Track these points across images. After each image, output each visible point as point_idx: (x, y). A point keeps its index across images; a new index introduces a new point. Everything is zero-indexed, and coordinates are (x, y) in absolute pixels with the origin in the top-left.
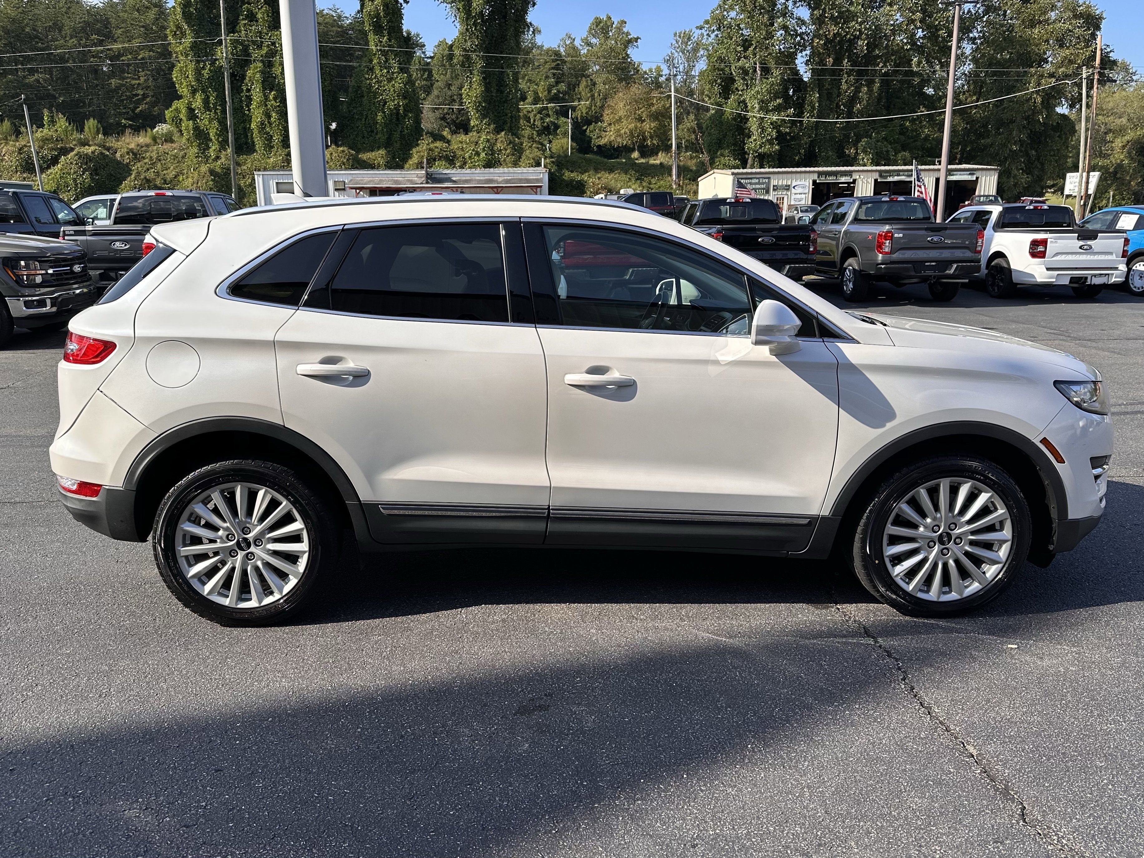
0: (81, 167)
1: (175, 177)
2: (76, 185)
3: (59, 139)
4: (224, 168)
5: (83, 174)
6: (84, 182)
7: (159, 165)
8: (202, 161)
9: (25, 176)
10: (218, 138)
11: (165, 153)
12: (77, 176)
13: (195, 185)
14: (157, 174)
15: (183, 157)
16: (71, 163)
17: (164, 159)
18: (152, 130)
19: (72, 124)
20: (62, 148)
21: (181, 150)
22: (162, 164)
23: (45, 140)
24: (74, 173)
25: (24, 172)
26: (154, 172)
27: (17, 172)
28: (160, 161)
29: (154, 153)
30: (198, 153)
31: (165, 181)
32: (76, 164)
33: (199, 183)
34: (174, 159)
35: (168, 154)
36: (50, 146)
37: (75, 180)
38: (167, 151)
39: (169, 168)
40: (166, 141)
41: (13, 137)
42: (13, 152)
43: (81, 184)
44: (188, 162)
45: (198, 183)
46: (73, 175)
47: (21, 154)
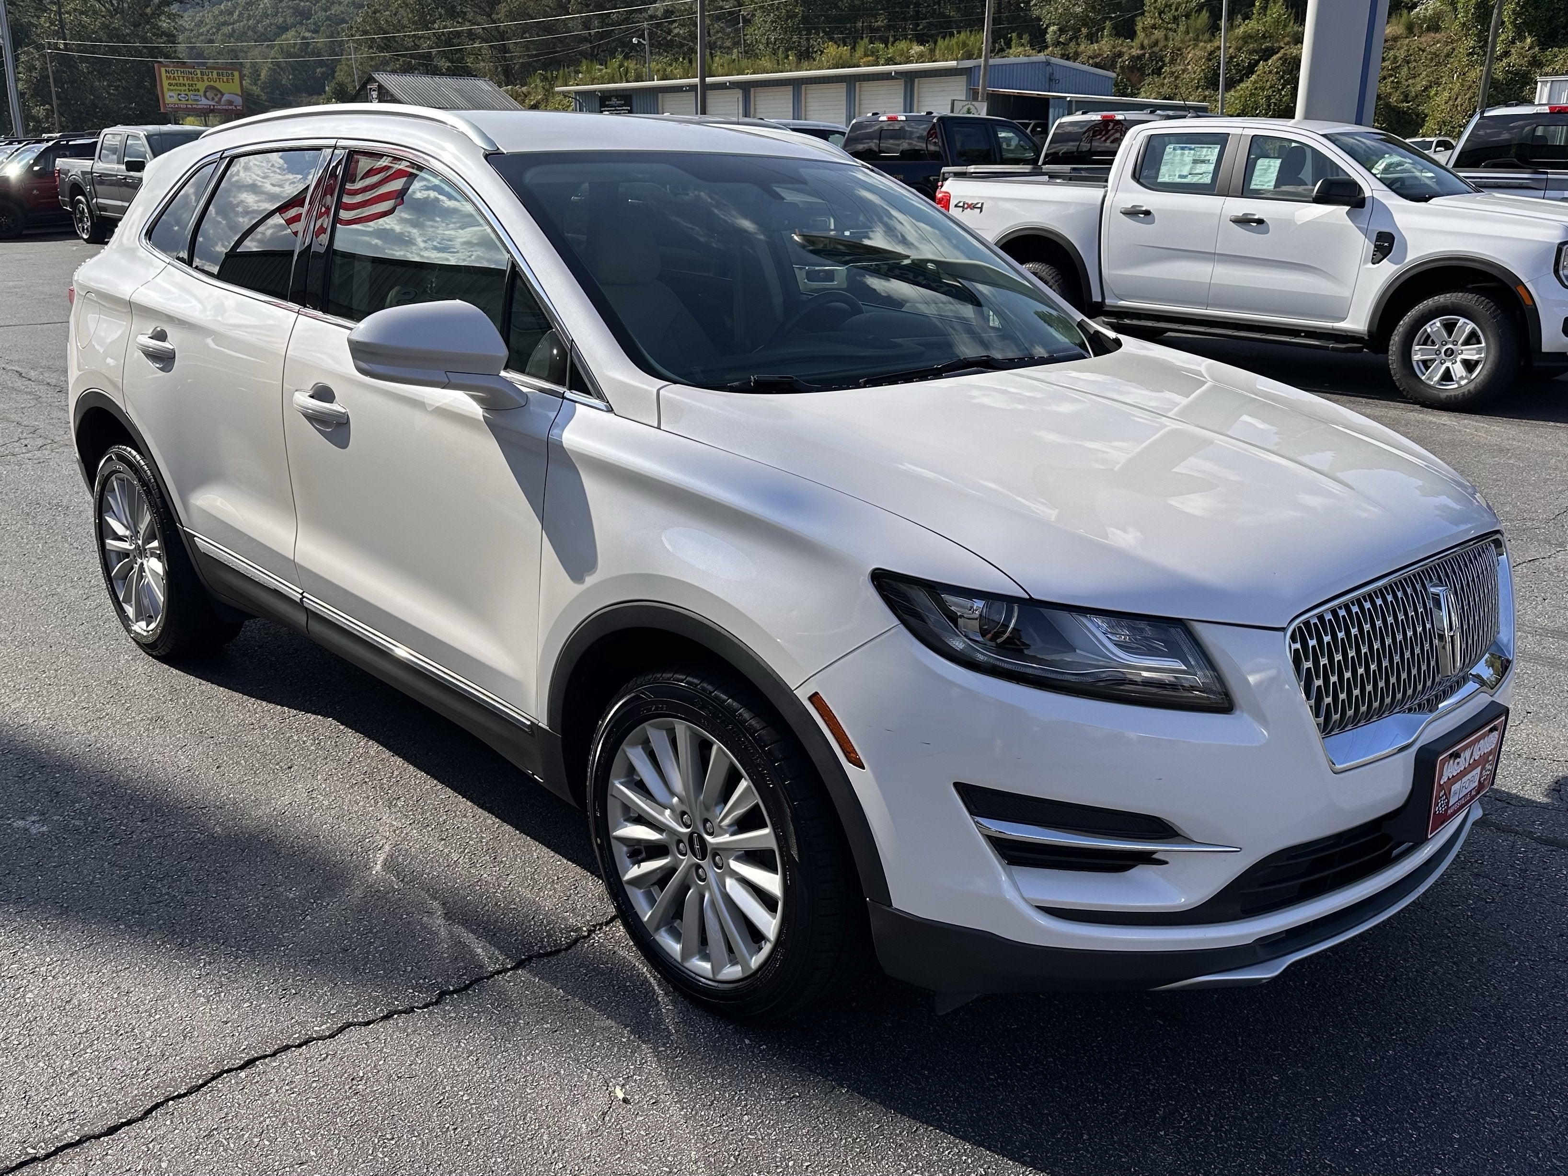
0: (1282, 77)
1: (1426, 89)
2: (1269, 106)
3: (1267, 35)
4: (1511, 72)
5: (1283, 89)
6: (1281, 100)
7: (1404, 71)
8: (1477, 60)
9: (1207, 93)
10: (1516, 19)
11: (1420, 49)
12: (1274, 91)
13: (1451, 103)
14: (1397, 85)
15: (1448, 56)
16: (1270, 72)
17: (1415, 60)
18: (1409, 12)
19: (1290, 10)
20: (1267, 49)
21: (1447, 44)
22: (1409, 68)
23: (1247, 38)
24: (1271, 87)
25: (1207, 88)
26: (1392, 82)
27: (1197, 88)
28: (1408, 63)
29: (1402, 51)
30: (1474, 48)
31: (1406, 96)
32: (1277, 73)
33: (1459, 100)
34: (1432, 59)
35: (1423, 51)
36: (1251, 46)
37: (1269, 98)
38: (1422, 47)
39: (1419, 75)
40: (1429, 29)
41: (1207, 36)
42: (1201, 58)
43: (1275, 104)
44: (1453, 63)
45: (1456, 99)
46: (1268, 90)
47: (1210, 60)
